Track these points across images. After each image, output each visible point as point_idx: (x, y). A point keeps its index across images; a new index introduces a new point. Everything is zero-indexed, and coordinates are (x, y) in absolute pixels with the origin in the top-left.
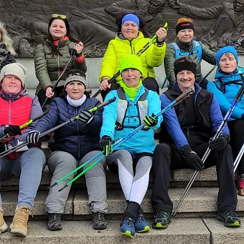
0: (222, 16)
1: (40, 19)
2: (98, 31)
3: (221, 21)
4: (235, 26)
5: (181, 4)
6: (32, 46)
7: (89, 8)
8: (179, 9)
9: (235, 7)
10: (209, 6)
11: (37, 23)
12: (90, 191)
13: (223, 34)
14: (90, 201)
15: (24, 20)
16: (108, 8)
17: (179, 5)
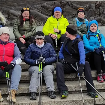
0: (90, 10)
1: (12, 9)
2: (38, 14)
3: (90, 12)
4: (95, 14)
5: (73, 4)
6: (9, 21)
7: (34, 5)
8: (72, 6)
9: (95, 6)
10: (85, 5)
11: (11, 10)
12: (46, 82)
13: (90, 17)
14: (47, 87)
15: (5, 9)
16: (42, 5)
17: (72, 5)
